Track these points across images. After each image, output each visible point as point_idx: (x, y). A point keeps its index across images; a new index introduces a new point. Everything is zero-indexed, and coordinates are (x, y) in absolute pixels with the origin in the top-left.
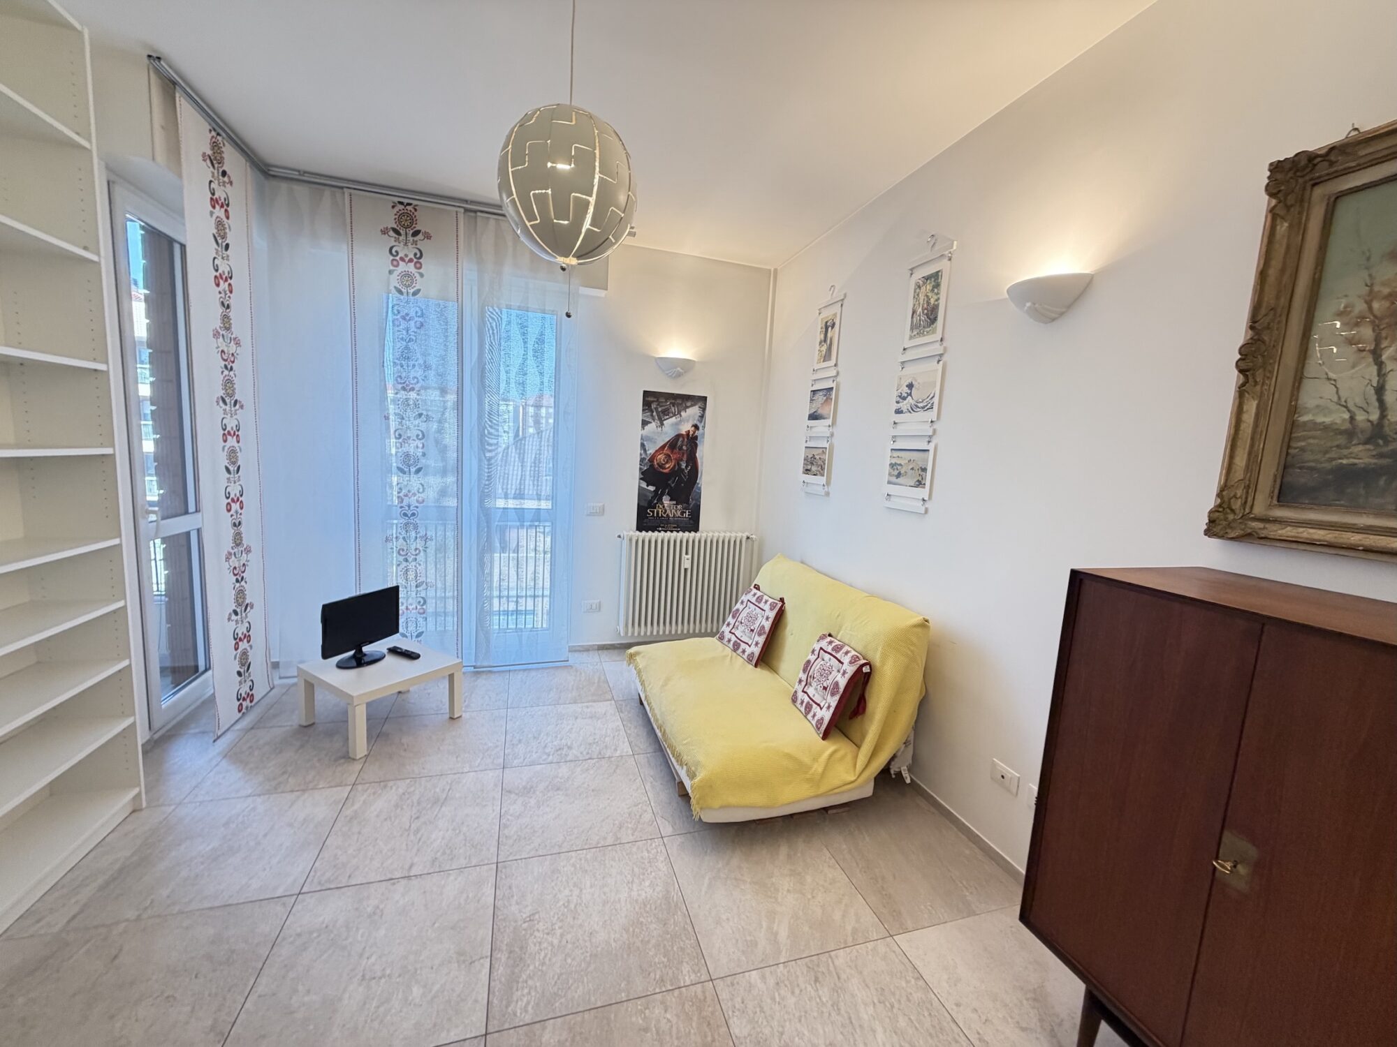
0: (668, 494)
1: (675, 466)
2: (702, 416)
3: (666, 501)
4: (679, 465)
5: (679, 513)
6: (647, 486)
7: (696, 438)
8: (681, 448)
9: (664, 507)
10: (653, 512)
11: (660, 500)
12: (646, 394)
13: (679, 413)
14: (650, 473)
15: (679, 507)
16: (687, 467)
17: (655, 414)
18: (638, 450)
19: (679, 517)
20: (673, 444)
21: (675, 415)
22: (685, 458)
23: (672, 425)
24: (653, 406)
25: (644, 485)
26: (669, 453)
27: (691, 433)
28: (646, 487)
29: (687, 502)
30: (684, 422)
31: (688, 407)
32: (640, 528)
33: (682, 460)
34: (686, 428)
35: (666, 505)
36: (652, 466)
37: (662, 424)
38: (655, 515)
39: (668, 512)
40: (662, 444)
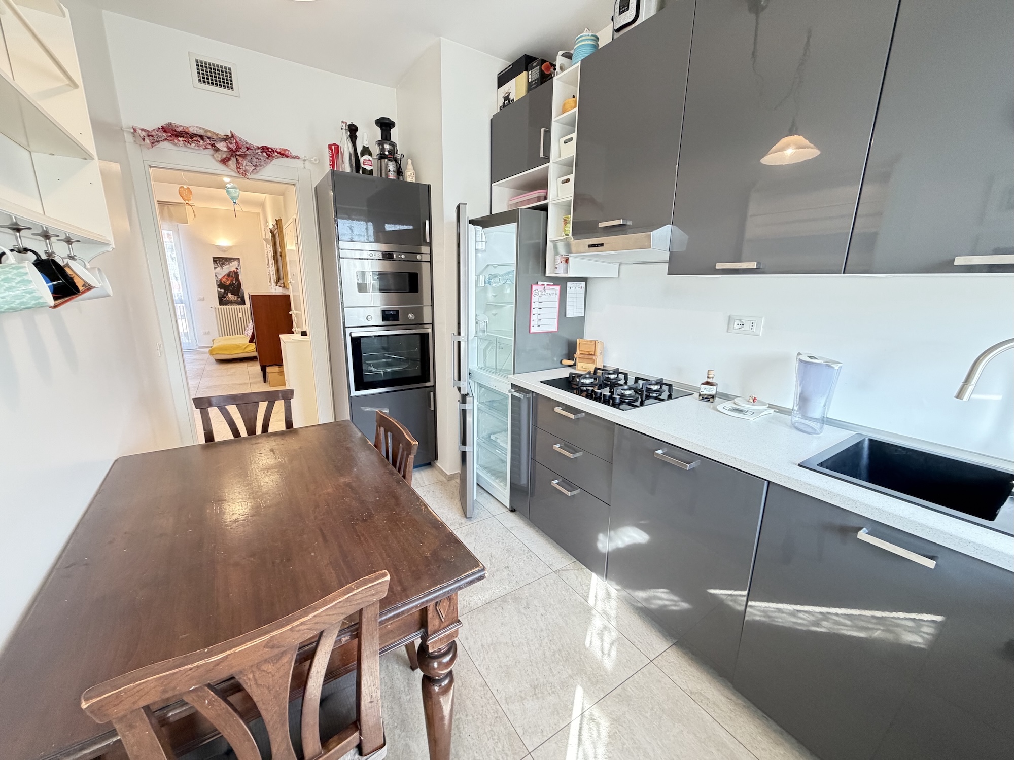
0: (230, 292)
1: (230, 282)
2: (239, 265)
3: (230, 295)
4: (233, 282)
6: (221, 290)
7: (238, 272)
8: (232, 276)
11: (227, 295)
12: (214, 258)
13: (229, 264)
14: (221, 285)
15: (235, 297)
16: (236, 283)
17: (219, 265)
18: (214, 278)
20: (229, 275)
21: (227, 265)
22: (234, 279)
23: (226, 268)
24: (218, 262)
25: (219, 289)
26: (228, 278)
27: (235, 271)
29: (238, 295)
30: (232, 267)
31: (232, 262)
34: (233, 269)
36: (221, 283)
37: (222, 268)
40: (224, 275)
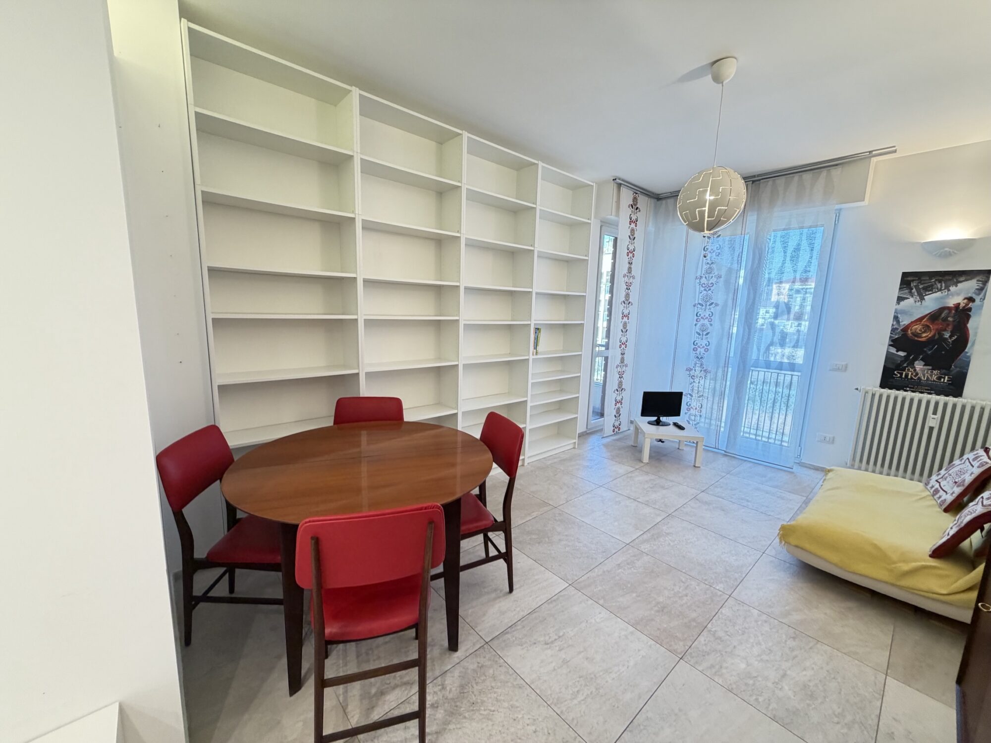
0: (922, 360)
1: (934, 336)
2: (981, 290)
3: (919, 366)
4: (941, 335)
5: (934, 378)
6: (897, 351)
7: (970, 309)
8: (945, 319)
9: (915, 370)
10: (901, 374)
11: (912, 364)
12: (906, 274)
13: (947, 288)
14: (902, 341)
15: (935, 372)
16: (951, 337)
17: (914, 290)
18: (890, 322)
19: (934, 381)
21: (940, 290)
22: (950, 328)
23: (936, 299)
24: (913, 284)
25: (893, 350)
26: (928, 324)
27: (962, 305)
28: (896, 353)
29: (948, 368)
30: (952, 296)
31: (961, 282)
32: (883, 386)
33: (945, 330)
35: (917, 369)
36: (905, 335)
37: (922, 299)
38: (903, 376)
39: (920, 375)
40: (920, 316)
